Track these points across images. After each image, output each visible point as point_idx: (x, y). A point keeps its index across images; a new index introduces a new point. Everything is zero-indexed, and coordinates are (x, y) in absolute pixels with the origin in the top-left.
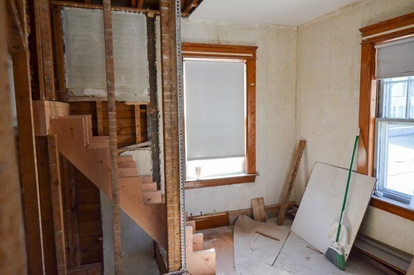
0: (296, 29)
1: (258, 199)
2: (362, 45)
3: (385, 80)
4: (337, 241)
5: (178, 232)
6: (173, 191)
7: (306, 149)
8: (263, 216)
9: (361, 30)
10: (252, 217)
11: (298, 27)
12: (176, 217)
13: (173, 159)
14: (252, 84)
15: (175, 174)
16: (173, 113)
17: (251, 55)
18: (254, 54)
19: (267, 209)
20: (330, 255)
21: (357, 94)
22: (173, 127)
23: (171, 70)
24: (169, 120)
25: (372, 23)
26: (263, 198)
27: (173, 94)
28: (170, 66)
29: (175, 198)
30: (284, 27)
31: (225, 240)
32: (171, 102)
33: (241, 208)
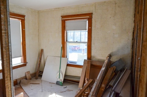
0: (37, 11)
1: (28, 72)
2: (62, 21)
3: (68, 31)
4: (59, 78)
5: (10, 89)
6: (8, 73)
7: (44, 52)
8: (30, 78)
9: (61, 16)
10: (26, 79)
11: (38, 11)
12: (9, 83)
13: (7, 59)
14: (24, 29)
15: (8, 66)
16: (6, 40)
17: (23, 18)
18: (24, 18)
19: (31, 75)
20: (58, 83)
21: (61, 35)
22: (6, 46)
23: (5, 22)
24: (5, 43)
25: (64, 15)
26: (29, 71)
27: (6, 32)
28: (5, 20)
29: (9, 76)
30: (34, 10)
31: (19, 90)
32: (5, 35)
33: (22, 77)
